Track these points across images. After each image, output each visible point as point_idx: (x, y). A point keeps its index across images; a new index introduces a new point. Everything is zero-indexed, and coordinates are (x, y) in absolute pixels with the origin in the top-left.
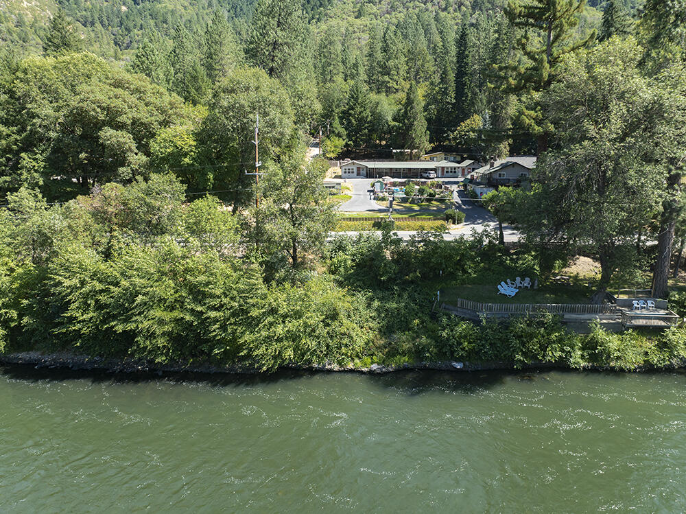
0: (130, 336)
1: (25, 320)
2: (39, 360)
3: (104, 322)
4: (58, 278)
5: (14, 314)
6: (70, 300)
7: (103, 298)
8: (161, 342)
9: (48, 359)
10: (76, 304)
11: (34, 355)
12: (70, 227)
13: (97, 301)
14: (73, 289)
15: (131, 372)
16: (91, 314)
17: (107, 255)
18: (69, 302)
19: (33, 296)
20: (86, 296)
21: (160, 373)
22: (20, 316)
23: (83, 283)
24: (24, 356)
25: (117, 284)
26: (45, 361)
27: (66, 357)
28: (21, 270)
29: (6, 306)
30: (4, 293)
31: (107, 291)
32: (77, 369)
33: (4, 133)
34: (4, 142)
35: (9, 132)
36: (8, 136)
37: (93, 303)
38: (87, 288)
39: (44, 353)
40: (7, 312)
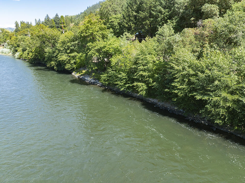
0: (202, 103)
1: (155, 83)
2: (157, 103)
3: (190, 92)
4: (172, 65)
5: (151, 80)
6: (176, 77)
7: (193, 79)
9: (160, 104)
10: (178, 80)
11: (155, 101)
12: (182, 41)
13: (189, 80)
14: (179, 71)
15: (197, 123)
16: (184, 86)
17: (199, 57)
19: (160, 74)
20: (184, 76)
21: (215, 129)
22: (153, 82)
23: (184, 69)
24: (152, 100)
25: (203, 72)
26: (159, 105)
27: (168, 105)
28: (157, 62)
29: (149, 77)
30: (149, 71)
31: (196, 75)
32: (171, 112)
33: (163, 12)
34: (163, 16)
35: (165, 12)
36: (165, 13)
37: (187, 80)
38: (185, 72)
39: (159, 101)
40: (149, 80)
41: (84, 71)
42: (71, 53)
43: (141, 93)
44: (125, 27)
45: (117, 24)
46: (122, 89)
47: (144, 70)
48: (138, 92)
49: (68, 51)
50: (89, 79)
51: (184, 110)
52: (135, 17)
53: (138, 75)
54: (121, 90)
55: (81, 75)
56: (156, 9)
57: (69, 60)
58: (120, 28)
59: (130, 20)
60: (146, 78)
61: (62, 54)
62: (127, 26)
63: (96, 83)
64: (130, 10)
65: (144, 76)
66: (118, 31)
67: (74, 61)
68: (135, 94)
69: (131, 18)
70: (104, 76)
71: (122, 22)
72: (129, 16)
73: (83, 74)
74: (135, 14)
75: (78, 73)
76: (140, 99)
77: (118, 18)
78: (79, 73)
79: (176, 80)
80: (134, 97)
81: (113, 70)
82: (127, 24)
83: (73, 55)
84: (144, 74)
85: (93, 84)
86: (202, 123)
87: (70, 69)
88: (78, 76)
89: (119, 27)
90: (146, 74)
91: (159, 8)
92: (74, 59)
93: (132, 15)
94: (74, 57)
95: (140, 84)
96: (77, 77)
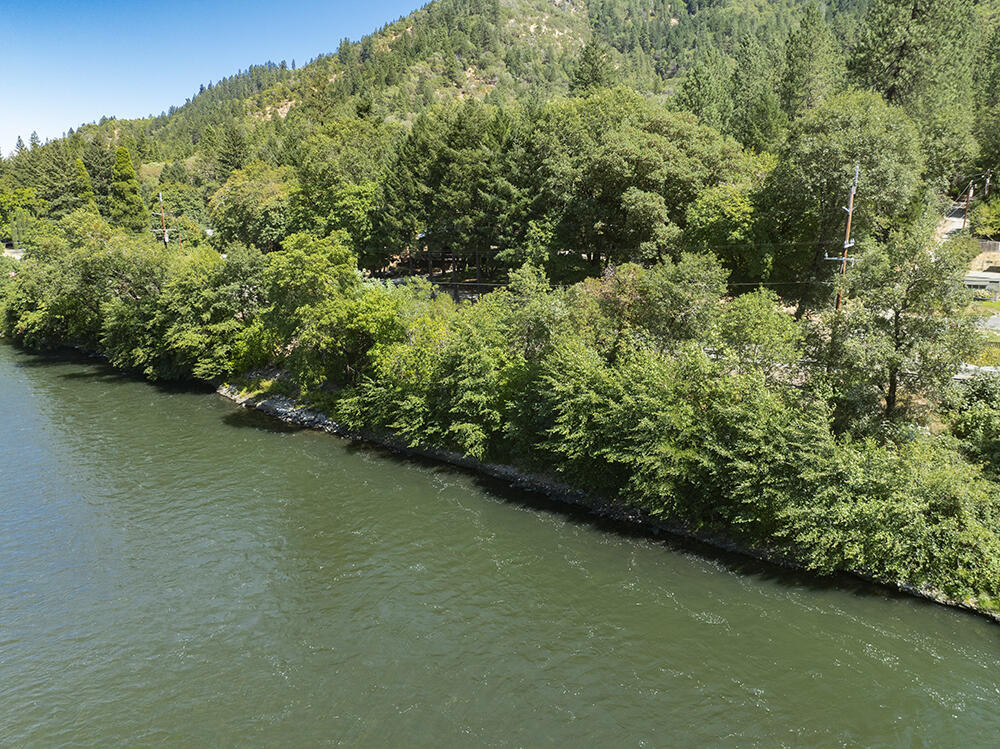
0: (624, 471)
1: (507, 425)
2: (516, 478)
3: (595, 447)
4: (551, 380)
5: (497, 415)
6: (559, 411)
7: (598, 416)
8: (664, 490)
9: (525, 478)
10: (565, 417)
11: (510, 471)
12: (571, 317)
13: (590, 417)
14: (565, 396)
15: (618, 521)
16: (581, 433)
17: (611, 359)
18: (557, 414)
19: (519, 399)
20: (577, 408)
21: (656, 532)
22: (504, 420)
23: (577, 390)
24: (501, 469)
25: (618, 399)
26: (522, 481)
27: (545, 482)
28: (510, 365)
29: (489, 405)
30: (489, 390)
31: (605, 406)
32: (554, 499)
33: (515, 196)
34: (513, 206)
35: (520, 195)
36: (519, 199)
37: (585, 420)
38: (581, 398)
39: (521, 471)
40: (490, 413)
41: (267, 384)
42: (216, 322)
43: (472, 451)
44: (393, 228)
45: (363, 216)
46: (415, 443)
47: (476, 389)
48: (463, 450)
49: (206, 316)
50: (289, 411)
51: (586, 491)
52: (427, 199)
53: (460, 402)
54: (413, 445)
55: (259, 397)
56: (493, 185)
57: (210, 345)
58: (374, 229)
59: (409, 208)
60: (483, 408)
61: (184, 325)
62: (399, 224)
63: (319, 422)
64: (409, 174)
65: (476, 405)
66: (368, 240)
67: (227, 347)
68: (452, 455)
69: (412, 201)
70: (347, 404)
71: (382, 211)
72: (405, 194)
73: (261, 392)
74: (425, 189)
75: (245, 389)
76: (469, 469)
77: (366, 197)
78: (249, 391)
79: (560, 420)
80: (449, 464)
81: (377, 386)
82: (400, 219)
83: (223, 328)
84: (476, 398)
85: (310, 428)
86: (628, 520)
87: (210, 375)
88: (244, 399)
89: (371, 225)
90: (482, 398)
91: (502, 182)
92: (225, 342)
93: (417, 191)
94: (225, 337)
95: (467, 427)
96: (244, 405)
